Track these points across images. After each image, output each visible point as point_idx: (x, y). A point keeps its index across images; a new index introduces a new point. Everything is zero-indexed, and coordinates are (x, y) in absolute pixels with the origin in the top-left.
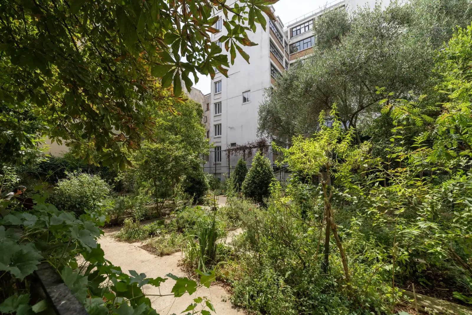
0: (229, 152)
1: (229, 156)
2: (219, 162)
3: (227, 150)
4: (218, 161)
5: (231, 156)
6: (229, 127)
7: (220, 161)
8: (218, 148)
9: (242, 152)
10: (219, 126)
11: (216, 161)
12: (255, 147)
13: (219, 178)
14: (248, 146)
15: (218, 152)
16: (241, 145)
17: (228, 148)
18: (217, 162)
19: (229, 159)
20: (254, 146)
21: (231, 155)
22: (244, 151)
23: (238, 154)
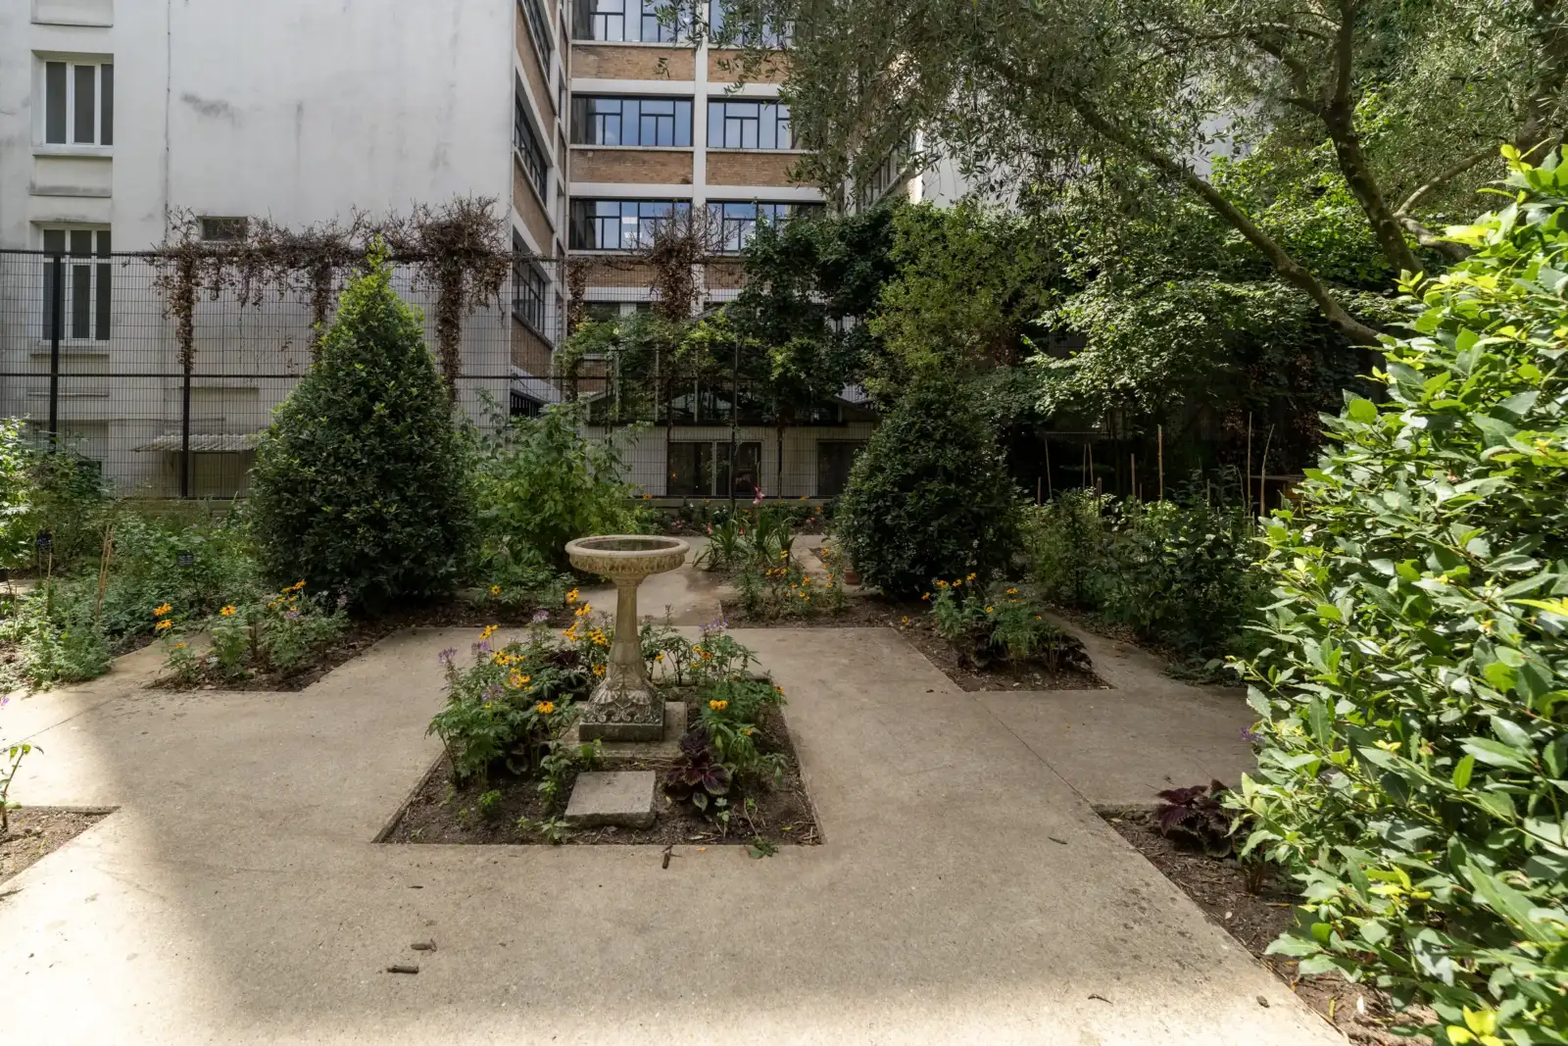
0: (188, 272)
1: (185, 301)
2: (92, 342)
3: (171, 255)
4: (81, 331)
5: (204, 305)
6: (189, 99)
7: (104, 333)
8: (81, 238)
9: (299, 278)
10: (84, 74)
11: (55, 331)
12: (405, 255)
13: (93, 456)
14: (356, 243)
15: (82, 273)
16: (297, 232)
17: (175, 242)
18: (68, 341)
19: (188, 318)
20: (398, 245)
21: (202, 294)
22: (321, 276)
23: (271, 290)
